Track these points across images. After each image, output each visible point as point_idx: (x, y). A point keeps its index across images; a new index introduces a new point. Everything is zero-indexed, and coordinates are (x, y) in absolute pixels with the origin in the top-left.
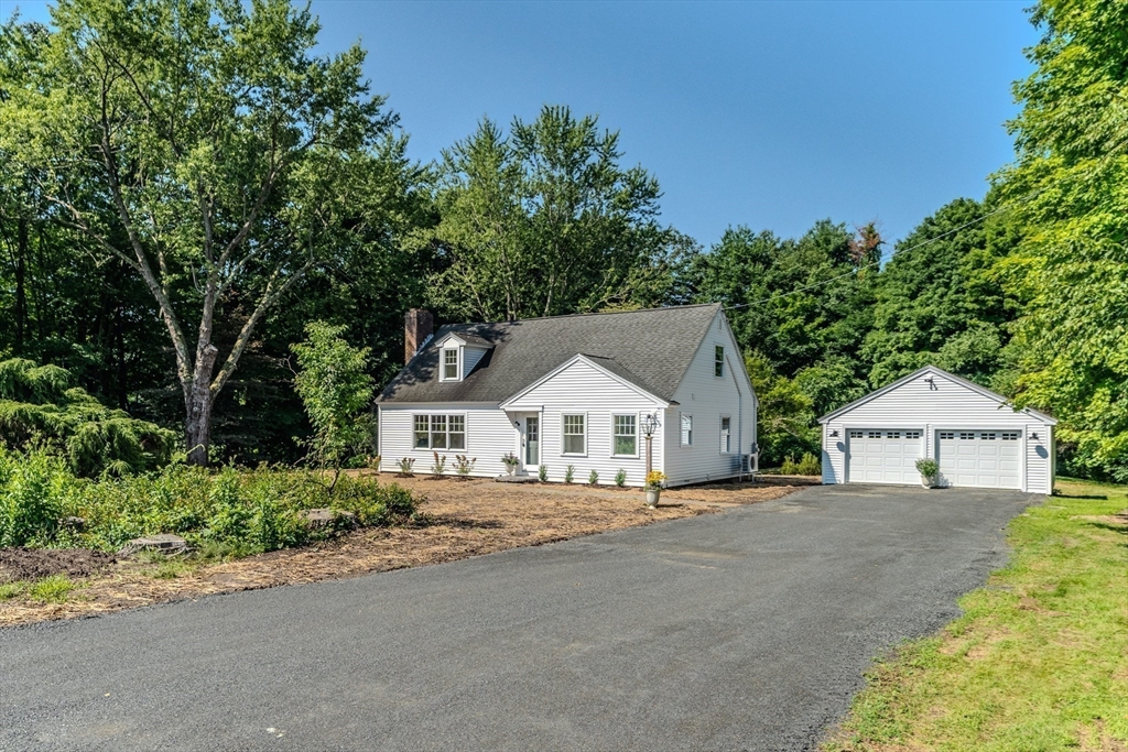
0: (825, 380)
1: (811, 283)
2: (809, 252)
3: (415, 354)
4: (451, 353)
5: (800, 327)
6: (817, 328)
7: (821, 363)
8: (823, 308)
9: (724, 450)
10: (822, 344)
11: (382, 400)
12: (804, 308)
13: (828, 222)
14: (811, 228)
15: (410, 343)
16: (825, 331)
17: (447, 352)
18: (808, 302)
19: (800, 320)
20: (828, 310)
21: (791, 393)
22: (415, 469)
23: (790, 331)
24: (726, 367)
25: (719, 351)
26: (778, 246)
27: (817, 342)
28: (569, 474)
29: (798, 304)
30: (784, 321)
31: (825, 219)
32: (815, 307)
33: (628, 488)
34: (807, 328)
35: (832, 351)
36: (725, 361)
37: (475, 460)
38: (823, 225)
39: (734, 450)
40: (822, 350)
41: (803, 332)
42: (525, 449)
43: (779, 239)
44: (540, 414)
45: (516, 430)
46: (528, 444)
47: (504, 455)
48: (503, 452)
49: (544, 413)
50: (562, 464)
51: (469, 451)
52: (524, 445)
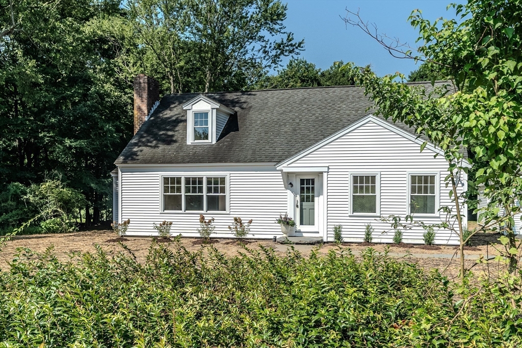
3: (146, 119)
4: (201, 117)
11: (125, 162)
15: (139, 109)
17: (196, 114)
28: (368, 234)
33: (438, 247)
37: (251, 222)
42: (298, 210)
44: (325, 175)
45: (289, 191)
46: (301, 205)
47: (279, 216)
48: (279, 214)
49: (330, 173)
50: (363, 224)
51: (231, 213)
52: (297, 206)
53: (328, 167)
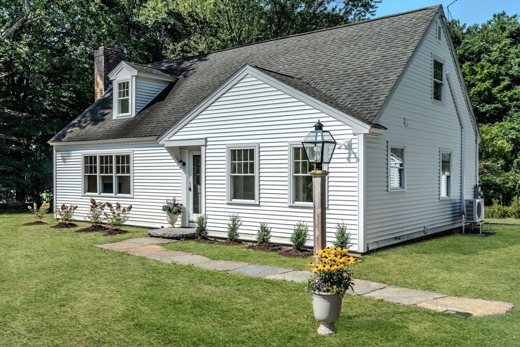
0: (513, 132)
1: (495, 55)
2: (490, 34)
4: (124, 86)
5: (488, 90)
6: (501, 91)
7: (509, 118)
8: (507, 74)
9: (443, 194)
10: (507, 103)
12: (490, 76)
13: (504, 14)
14: (489, 20)
16: (509, 93)
17: (120, 84)
18: (495, 69)
19: (488, 84)
20: (511, 76)
21: (492, 140)
22: (76, 216)
23: (480, 94)
24: (445, 90)
25: (438, 67)
26: (465, 31)
27: (501, 102)
28: (234, 228)
29: (486, 71)
30: (474, 85)
31: (500, 12)
32: (500, 74)
34: (494, 91)
35: (516, 109)
36: (445, 82)
38: (499, 17)
39: (455, 194)
40: (508, 108)
41: (491, 95)
42: (191, 193)
43: (465, 25)
44: (203, 148)
45: (182, 171)
47: (165, 201)
48: (165, 198)
49: (208, 147)
50: (228, 214)
51: (135, 197)
52: (190, 189)
53: (206, 139)
